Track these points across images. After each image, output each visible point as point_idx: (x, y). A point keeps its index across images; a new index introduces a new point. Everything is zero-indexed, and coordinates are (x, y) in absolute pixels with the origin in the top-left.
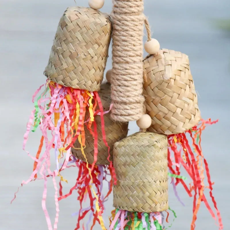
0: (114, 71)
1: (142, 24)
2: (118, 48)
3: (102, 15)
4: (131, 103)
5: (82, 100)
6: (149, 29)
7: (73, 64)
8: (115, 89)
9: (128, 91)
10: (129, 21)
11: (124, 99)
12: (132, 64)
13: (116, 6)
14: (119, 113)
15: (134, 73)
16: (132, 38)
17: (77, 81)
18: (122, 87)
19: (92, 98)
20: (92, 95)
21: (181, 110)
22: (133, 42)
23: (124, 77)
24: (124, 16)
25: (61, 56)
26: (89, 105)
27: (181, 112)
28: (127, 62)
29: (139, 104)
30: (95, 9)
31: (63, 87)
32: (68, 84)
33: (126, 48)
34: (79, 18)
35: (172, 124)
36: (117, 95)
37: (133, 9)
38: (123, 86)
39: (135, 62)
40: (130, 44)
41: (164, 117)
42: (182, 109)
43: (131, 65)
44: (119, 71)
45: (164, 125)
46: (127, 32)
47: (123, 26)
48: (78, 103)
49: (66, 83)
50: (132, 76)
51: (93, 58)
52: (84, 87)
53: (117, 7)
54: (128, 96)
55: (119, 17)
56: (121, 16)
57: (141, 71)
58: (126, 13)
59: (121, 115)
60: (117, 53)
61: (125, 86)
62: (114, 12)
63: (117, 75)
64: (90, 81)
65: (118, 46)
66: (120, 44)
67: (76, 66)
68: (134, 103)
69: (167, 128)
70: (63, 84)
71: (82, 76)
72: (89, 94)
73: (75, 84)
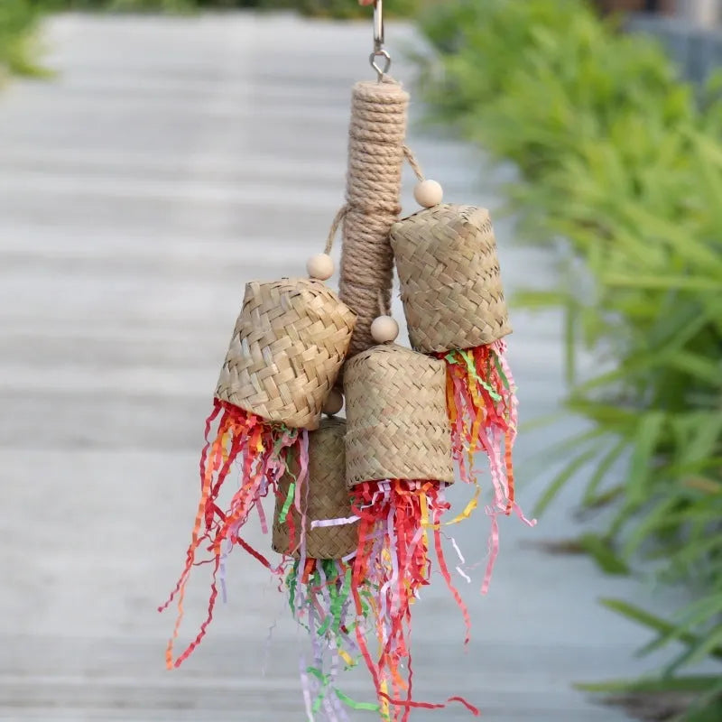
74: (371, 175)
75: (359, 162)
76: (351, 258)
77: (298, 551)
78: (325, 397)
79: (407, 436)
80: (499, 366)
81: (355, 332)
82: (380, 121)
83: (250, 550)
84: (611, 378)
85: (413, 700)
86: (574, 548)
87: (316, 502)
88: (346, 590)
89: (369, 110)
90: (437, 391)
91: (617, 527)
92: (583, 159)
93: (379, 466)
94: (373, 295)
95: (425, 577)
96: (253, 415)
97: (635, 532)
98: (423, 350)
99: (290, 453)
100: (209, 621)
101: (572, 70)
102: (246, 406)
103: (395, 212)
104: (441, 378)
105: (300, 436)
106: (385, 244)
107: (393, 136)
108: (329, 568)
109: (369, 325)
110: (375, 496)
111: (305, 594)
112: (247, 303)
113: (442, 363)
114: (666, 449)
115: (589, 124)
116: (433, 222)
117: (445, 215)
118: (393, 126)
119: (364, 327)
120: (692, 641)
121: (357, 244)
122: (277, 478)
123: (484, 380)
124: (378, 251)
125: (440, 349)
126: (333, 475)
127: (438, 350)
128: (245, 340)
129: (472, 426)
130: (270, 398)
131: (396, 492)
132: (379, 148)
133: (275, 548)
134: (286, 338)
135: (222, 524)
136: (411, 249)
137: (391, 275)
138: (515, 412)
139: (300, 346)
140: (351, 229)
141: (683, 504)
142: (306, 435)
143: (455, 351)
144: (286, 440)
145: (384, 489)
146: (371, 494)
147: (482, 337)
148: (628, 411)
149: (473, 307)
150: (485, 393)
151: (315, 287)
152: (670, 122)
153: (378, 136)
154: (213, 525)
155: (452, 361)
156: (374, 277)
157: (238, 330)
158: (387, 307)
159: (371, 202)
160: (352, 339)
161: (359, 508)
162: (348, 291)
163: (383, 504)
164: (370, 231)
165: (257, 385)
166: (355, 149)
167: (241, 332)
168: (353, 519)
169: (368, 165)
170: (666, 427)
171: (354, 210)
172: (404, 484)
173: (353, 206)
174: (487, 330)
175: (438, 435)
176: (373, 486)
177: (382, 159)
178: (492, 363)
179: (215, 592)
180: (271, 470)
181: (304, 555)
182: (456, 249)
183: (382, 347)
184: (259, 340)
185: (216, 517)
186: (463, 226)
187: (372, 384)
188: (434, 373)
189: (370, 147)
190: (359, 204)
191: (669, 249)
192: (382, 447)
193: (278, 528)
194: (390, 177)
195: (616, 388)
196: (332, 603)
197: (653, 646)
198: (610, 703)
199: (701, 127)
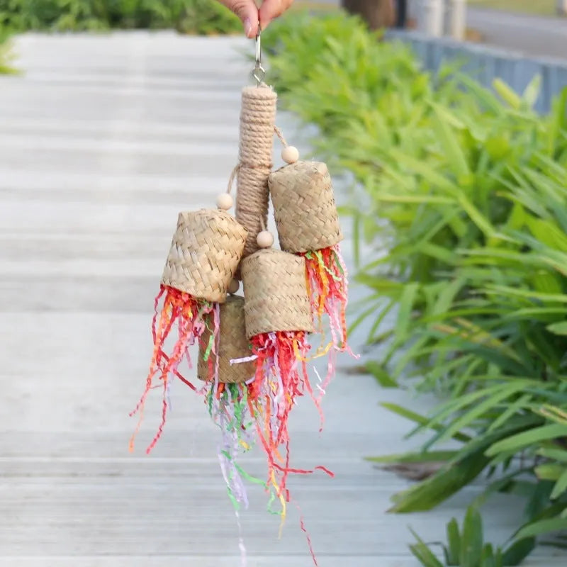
74: (254, 144)
75: (247, 136)
76: (242, 196)
77: (214, 379)
78: (229, 282)
79: (285, 304)
80: (337, 260)
81: (246, 242)
82: (260, 111)
83: (183, 379)
84: (385, 261)
85: (289, 468)
86: (362, 371)
87: (225, 348)
88: (244, 401)
89: (253, 104)
90: (300, 276)
91: (389, 357)
92: (362, 122)
93: (269, 324)
94: (257, 218)
95: (301, 391)
96: (186, 294)
97: (401, 360)
98: (291, 251)
99: (208, 317)
100: (163, 424)
101: (352, 65)
102: (182, 288)
103: (270, 167)
104: (303, 268)
105: (215, 307)
106: (264, 187)
107: (268, 120)
108: (233, 388)
109: (255, 237)
110: (267, 342)
111: (218, 405)
112: (180, 225)
113: (303, 258)
114: (420, 307)
115: (365, 99)
116: (295, 172)
117: (303, 168)
118: (268, 114)
119: (252, 239)
120: (440, 429)
121: (247, 187)
122: (200, 334)
123: (329, 268)
124: (260, 191)
125: (302, 250)
126: (234, 330)
127: (300, 251)
128: (180, 248)
129: (320, 297)
130: (196, 283)
131: (279, 340)
132: (260, 127)
133: (199, 377)
134: (206, 246)
135: (167, 363)
136: (283, 189)
137: (268, 206)
138: (346, 289)
139: (214, 250)
140: (243, 178)
141: (433, 341)
142: (218, 306)
143: (311, 251)
144: (206, 309)
145: (273, 338)
146: (264, 341)
147: (328, 242)
148: (394, 282)
149: (322, 224)
150: (329, 277)
151: (222, 214)
152: (417, 97)
153: (259, 119)
154: (161, 363)
155: (309, 257)
156: (258, 207)
157: (175, 242)
158: (266, 226)
159: (255, 161)
160: (245, 246)
161: (257, 350)
162: (241, 216)
163: (271, 347)
164: (255, 179)
165: (188, 276)
166: (244, 129)
167: (177, 243)
168: (254, 358)
169: (253, 138)
170: (420, 292)
171: (244, 166)
172: (284, 334)
173: (244, 164)
174: (331, 237)
175: (303, 303)
176: (265, 336)
177: (261, 134)
178: (332, 257)
179: (165, 404)
180: (196, 328)
181: (217, 382)
182: (311, 188)
183: (264, 250)
184: (189, 248)
185: (163, 359)
186: (314, 174)
187: (261, 273)
188: (298, 264)
189: (254, 127)
190: (247, 162)
191: (419, 178)
192: (270, 312)
193: (202, 364)
194: (267, 145)
195: (386, 269)
196: (235, 410)
197: (414, 432)
198: (386, 469)
199: (436, 99)
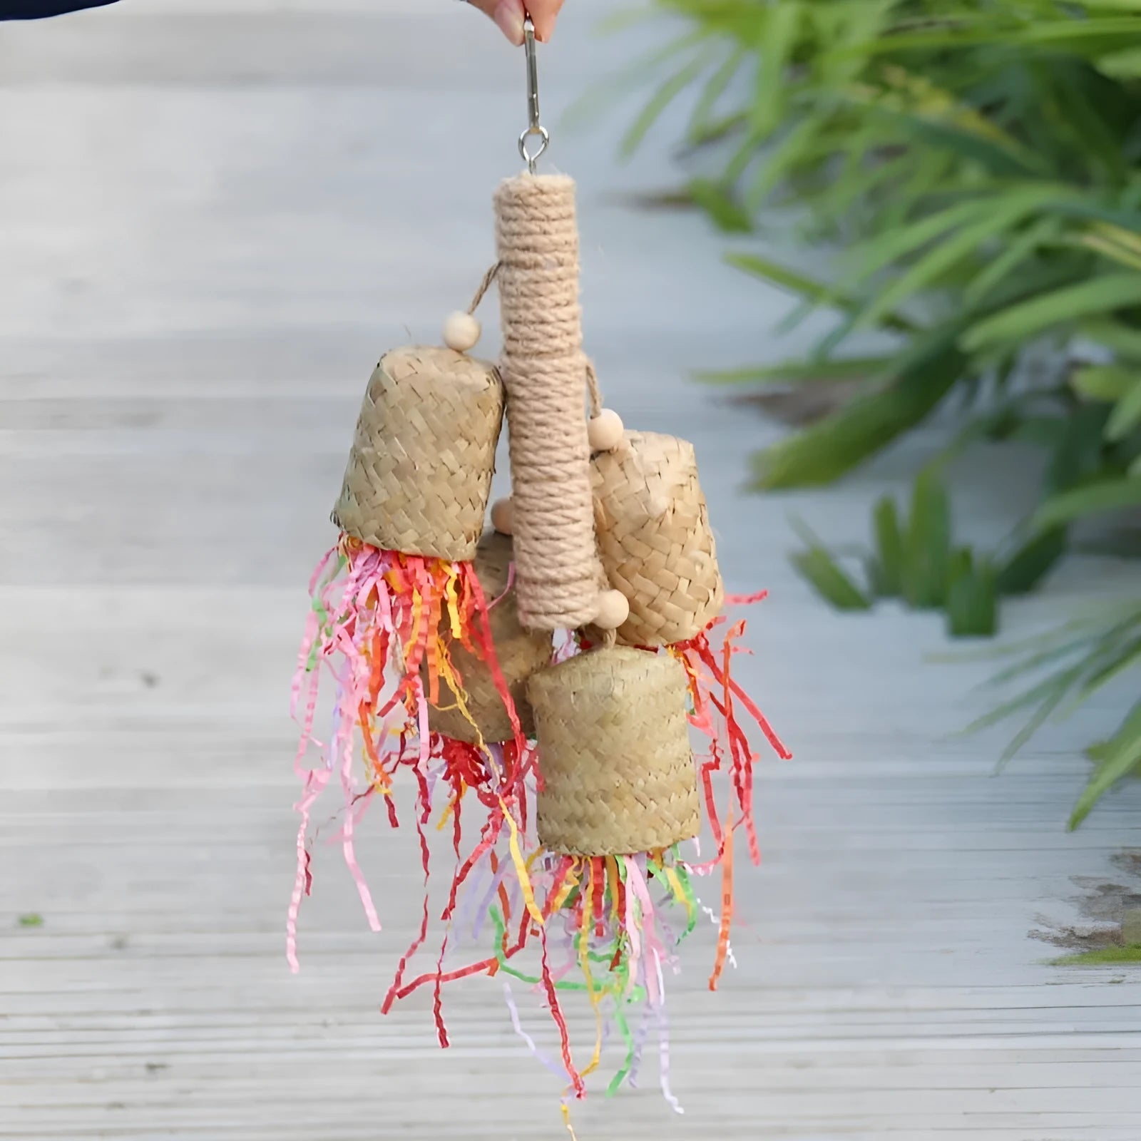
0: (520, 502)
1: (580, 378)
2: (527, 443)
3: (476, 366)
4: (570, 580)
5: (428, 581)
6: (597, 387)
7: (402, 489)
8: (526, 548)
9: (561, 551)
10: (549, 373)
11: (553, 573)
12: (565, 482)
13: (511, 338)
14: (541, 609)
15: (571, 503)
16: (561, 414)
17: (416, 534)
18: (544, 541)
19: (454, 577)
20: (454, 571)
21: (688, 582)
22: (562, 426)
23: (549, 516)
24: (537, 363)
25: (372, 472)
26: (446, 597)
27: (688, 589)
28: (553, 478)
29: (588, 582)
30: (459, 351)
31: (376, 550)
32: (392, 542)
33: (547, 442)
34: (417, 373)
35: (667, 620)
36: (534, 564)
37: (557, 343)
38: (546, 539)
39: (571, 476)
40: (556, 432)
41: (648, 606)
42: (690, 581)
43: (562, 485)
44: (534, 501)
45: (646, 626)
46: (548, 401)
47: (534, 386)
48: (416, 591)
49: (385, 540)
50: (567, 513)
51: (453, 474)
52: (431, 550)
53: (516, 340)
54: (562, 565)
55: (522, 364)
56: (528, 361)
57: (586, 497)
58: (539, 354)
59: (548, 613)
60: (525, 457)
61: (552, 539)
62: (509, 353)
63: (528, 511)
64: (448, 533)
65: (527, 437)
66: (529, 434)
67: (410, 495)
68: (577, 580)
69: (656, 630)
70: (378, 543)
71: (426, 520)
72: (447, 569)
73: (408, 544)
